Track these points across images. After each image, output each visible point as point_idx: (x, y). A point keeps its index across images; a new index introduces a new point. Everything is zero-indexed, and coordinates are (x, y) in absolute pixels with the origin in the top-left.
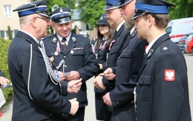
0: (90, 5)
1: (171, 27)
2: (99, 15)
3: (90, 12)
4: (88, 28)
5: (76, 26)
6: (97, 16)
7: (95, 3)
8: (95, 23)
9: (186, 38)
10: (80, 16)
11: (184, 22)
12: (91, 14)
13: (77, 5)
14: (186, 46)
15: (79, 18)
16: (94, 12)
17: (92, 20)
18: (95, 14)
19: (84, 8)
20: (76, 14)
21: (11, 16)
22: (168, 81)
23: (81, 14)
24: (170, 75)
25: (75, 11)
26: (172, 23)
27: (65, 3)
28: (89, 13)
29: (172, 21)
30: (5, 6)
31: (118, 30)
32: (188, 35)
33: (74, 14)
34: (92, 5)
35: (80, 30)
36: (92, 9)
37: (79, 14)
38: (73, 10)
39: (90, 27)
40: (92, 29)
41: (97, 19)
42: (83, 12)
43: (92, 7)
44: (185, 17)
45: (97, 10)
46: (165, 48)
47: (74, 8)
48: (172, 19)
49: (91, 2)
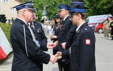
0: (51, 9)
1: (88, 20)
2: (55, 13)
3: (51, 11)
4: (49, 19)
5: (44, 18)
6: (54, 14)
7: (53, 8)
8: (53, 17)
9: (95, 25)
11: (95, 18)
12: (51, 13)
13: (45, 8)
14: (95, 29)
15: (45, 14)
16: (53, 12)
17: (52, 15)
18: (53, 13)
19: (48, 10)
20: (44, 13)
21: (13, 13)
22: (87, 45)
23: (47, 13)
24: (88, 42)
25: (44, 11)
26: (89, 18)
27: (39, 7)
28: (50, 12)
29: (89, 17)
30: (11, 8)
31: (64, 20)
32: (96, 24)
33: (43, 12)
34: (52, 8)
35: (46, 20)
36: (52, 10)
37: (45, 12)
38: (43, 11)
39: (51, 19)
40: (51, 20)
41: (54, 15)
42: (47, 11)
43: (52, 9)
44: (95, 15)
45: (54, 11)
46: (86, 29)
47: (43, 10)
48: (89, 16)
49: (51, 7)
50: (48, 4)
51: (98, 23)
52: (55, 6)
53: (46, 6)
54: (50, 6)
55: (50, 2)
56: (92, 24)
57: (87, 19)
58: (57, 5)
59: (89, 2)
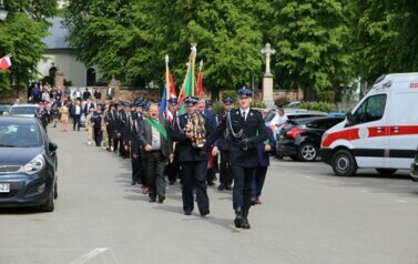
2: (129, 39)
3: (104, 28)
4: (91, 81)
5: (53, 70)
6: (122, 44)
12: (107, 37)
13: (62, 4)
16: (116, 30)
25: (55, 21)
28: (100, 33)
35: (67, 84)
37: (65, 32)
39: (99, 76)
40: (104, 84)
41: (121, 52)
42: (80, 25)
43: (112, 15)
45: (126, 25)
56: (405, 130)
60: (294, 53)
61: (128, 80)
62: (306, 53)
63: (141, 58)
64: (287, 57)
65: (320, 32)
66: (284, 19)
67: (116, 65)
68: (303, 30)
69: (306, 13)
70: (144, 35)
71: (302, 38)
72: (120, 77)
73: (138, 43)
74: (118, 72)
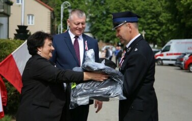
1: (169, 46)
2: (105, 29)
7: (103, 20)
9: (183, 56)
10: (89, 29)
12: (99, 29)
14: (183, 63)
15: (88, 31)
16: (102, 27)
17: (100, 33)
18: (103, 29)
19: (94, 23)
21: (32, 23)
23: (90, 27)
26: (171, 43)
28: (97, 27)
29: (172, 41)
30: (29, 15)
32: (185, 54)
34: (101, 21)
41: (103, 33)
43: (101, 23)
45: (104, 25)
49: (100, 18)
50: (95, 12)
51: (188, 53)
52: (107, 17)
53: (90, 15)
54: (97, 16)
55: (98, 9)
57: (167, 45)
58: (111, 15)
59: (172, 14)
60: (151, 33)
61: (105, 40)
62: (154, 33)
63: (108, 34)
64: (149, 34)
65: (158, 27)
66: (148, 24)
67: (102, 36)
68: (154, 27)
69: (154, 22)
70: (109, 28)
71: (153, 29)
72: (103, 40)
73: (108, 30)
74: (102, 38)
